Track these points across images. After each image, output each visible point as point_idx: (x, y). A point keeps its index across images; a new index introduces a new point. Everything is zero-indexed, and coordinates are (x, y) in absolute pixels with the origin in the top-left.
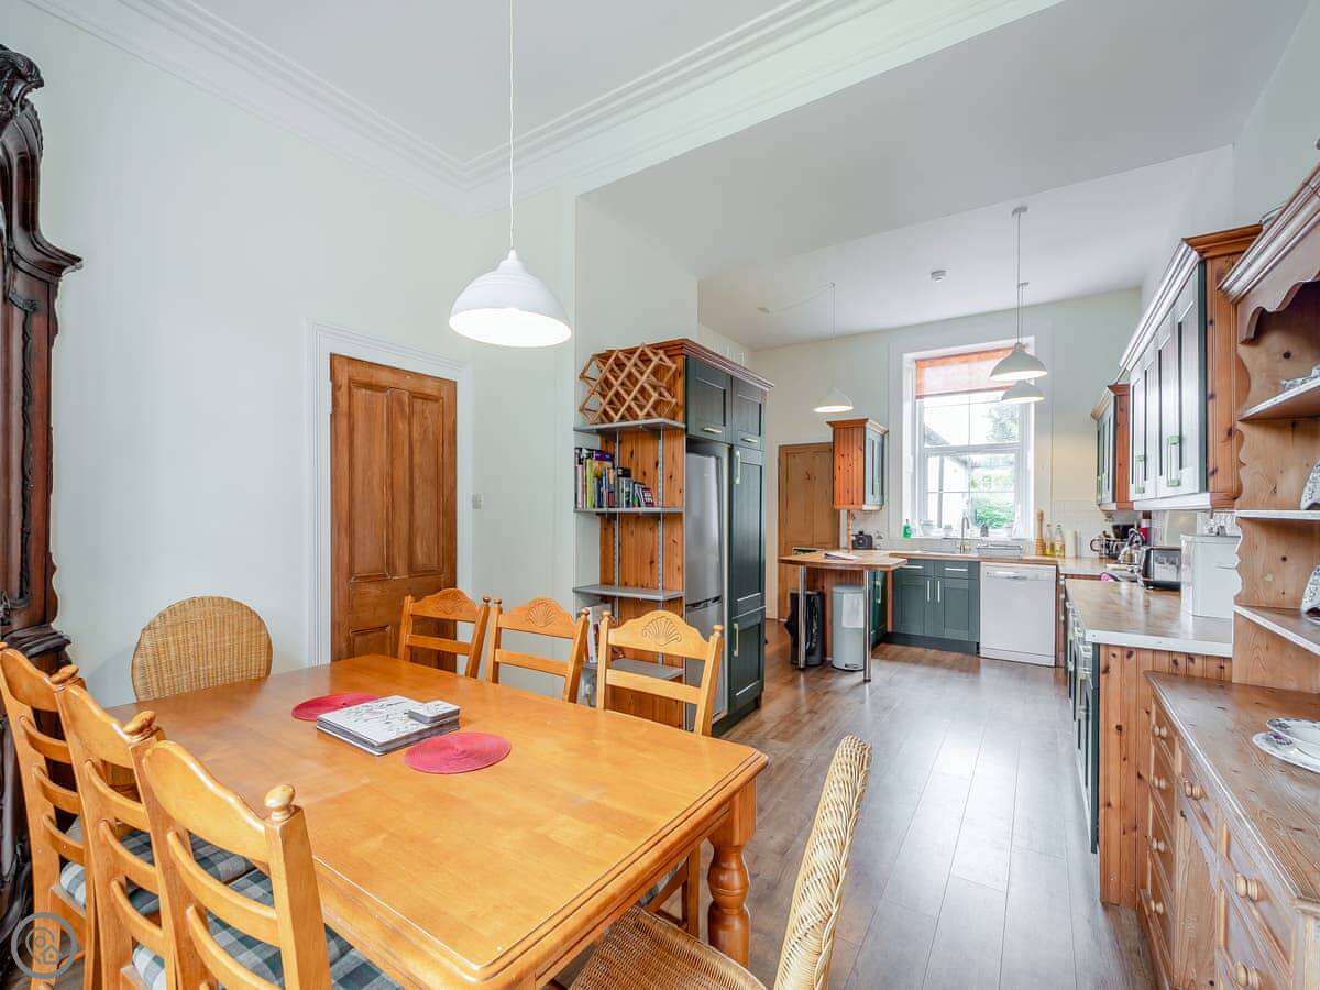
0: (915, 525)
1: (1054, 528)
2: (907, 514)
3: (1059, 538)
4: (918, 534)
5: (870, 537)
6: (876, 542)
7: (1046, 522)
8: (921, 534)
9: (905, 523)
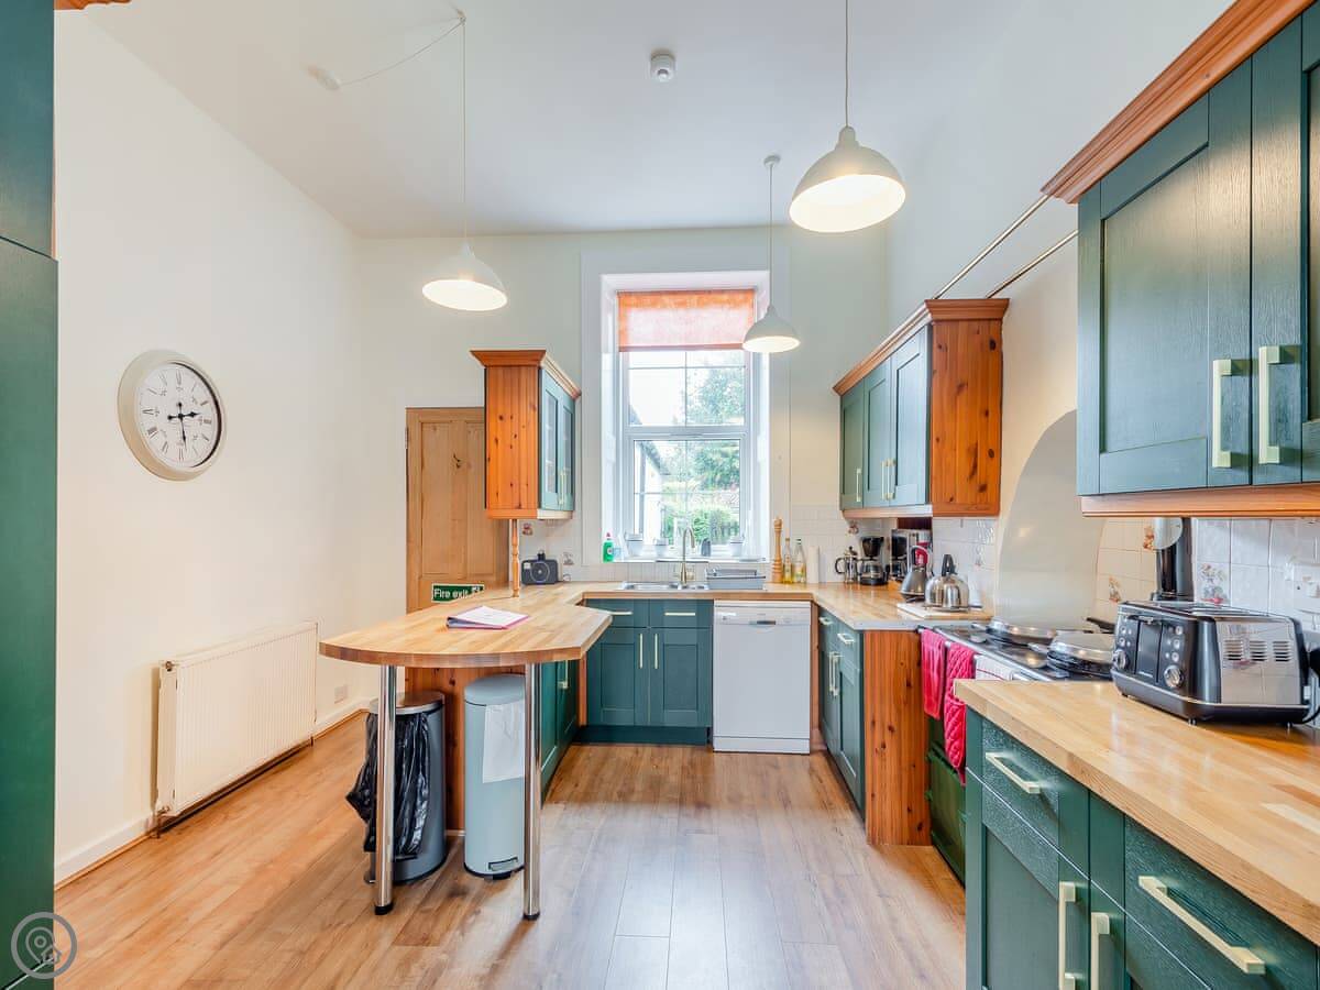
0: (619, 542)
1: (793, 545)
2: (607, 526)
3: (799, 558)
4: (623, 556)
5: (553, 564)
6: (563, 570)
7: (784, 535)
8: (627, 555)
9: (605, 540)
